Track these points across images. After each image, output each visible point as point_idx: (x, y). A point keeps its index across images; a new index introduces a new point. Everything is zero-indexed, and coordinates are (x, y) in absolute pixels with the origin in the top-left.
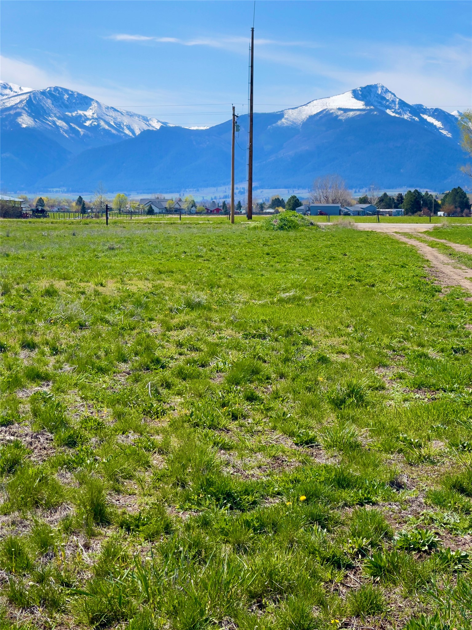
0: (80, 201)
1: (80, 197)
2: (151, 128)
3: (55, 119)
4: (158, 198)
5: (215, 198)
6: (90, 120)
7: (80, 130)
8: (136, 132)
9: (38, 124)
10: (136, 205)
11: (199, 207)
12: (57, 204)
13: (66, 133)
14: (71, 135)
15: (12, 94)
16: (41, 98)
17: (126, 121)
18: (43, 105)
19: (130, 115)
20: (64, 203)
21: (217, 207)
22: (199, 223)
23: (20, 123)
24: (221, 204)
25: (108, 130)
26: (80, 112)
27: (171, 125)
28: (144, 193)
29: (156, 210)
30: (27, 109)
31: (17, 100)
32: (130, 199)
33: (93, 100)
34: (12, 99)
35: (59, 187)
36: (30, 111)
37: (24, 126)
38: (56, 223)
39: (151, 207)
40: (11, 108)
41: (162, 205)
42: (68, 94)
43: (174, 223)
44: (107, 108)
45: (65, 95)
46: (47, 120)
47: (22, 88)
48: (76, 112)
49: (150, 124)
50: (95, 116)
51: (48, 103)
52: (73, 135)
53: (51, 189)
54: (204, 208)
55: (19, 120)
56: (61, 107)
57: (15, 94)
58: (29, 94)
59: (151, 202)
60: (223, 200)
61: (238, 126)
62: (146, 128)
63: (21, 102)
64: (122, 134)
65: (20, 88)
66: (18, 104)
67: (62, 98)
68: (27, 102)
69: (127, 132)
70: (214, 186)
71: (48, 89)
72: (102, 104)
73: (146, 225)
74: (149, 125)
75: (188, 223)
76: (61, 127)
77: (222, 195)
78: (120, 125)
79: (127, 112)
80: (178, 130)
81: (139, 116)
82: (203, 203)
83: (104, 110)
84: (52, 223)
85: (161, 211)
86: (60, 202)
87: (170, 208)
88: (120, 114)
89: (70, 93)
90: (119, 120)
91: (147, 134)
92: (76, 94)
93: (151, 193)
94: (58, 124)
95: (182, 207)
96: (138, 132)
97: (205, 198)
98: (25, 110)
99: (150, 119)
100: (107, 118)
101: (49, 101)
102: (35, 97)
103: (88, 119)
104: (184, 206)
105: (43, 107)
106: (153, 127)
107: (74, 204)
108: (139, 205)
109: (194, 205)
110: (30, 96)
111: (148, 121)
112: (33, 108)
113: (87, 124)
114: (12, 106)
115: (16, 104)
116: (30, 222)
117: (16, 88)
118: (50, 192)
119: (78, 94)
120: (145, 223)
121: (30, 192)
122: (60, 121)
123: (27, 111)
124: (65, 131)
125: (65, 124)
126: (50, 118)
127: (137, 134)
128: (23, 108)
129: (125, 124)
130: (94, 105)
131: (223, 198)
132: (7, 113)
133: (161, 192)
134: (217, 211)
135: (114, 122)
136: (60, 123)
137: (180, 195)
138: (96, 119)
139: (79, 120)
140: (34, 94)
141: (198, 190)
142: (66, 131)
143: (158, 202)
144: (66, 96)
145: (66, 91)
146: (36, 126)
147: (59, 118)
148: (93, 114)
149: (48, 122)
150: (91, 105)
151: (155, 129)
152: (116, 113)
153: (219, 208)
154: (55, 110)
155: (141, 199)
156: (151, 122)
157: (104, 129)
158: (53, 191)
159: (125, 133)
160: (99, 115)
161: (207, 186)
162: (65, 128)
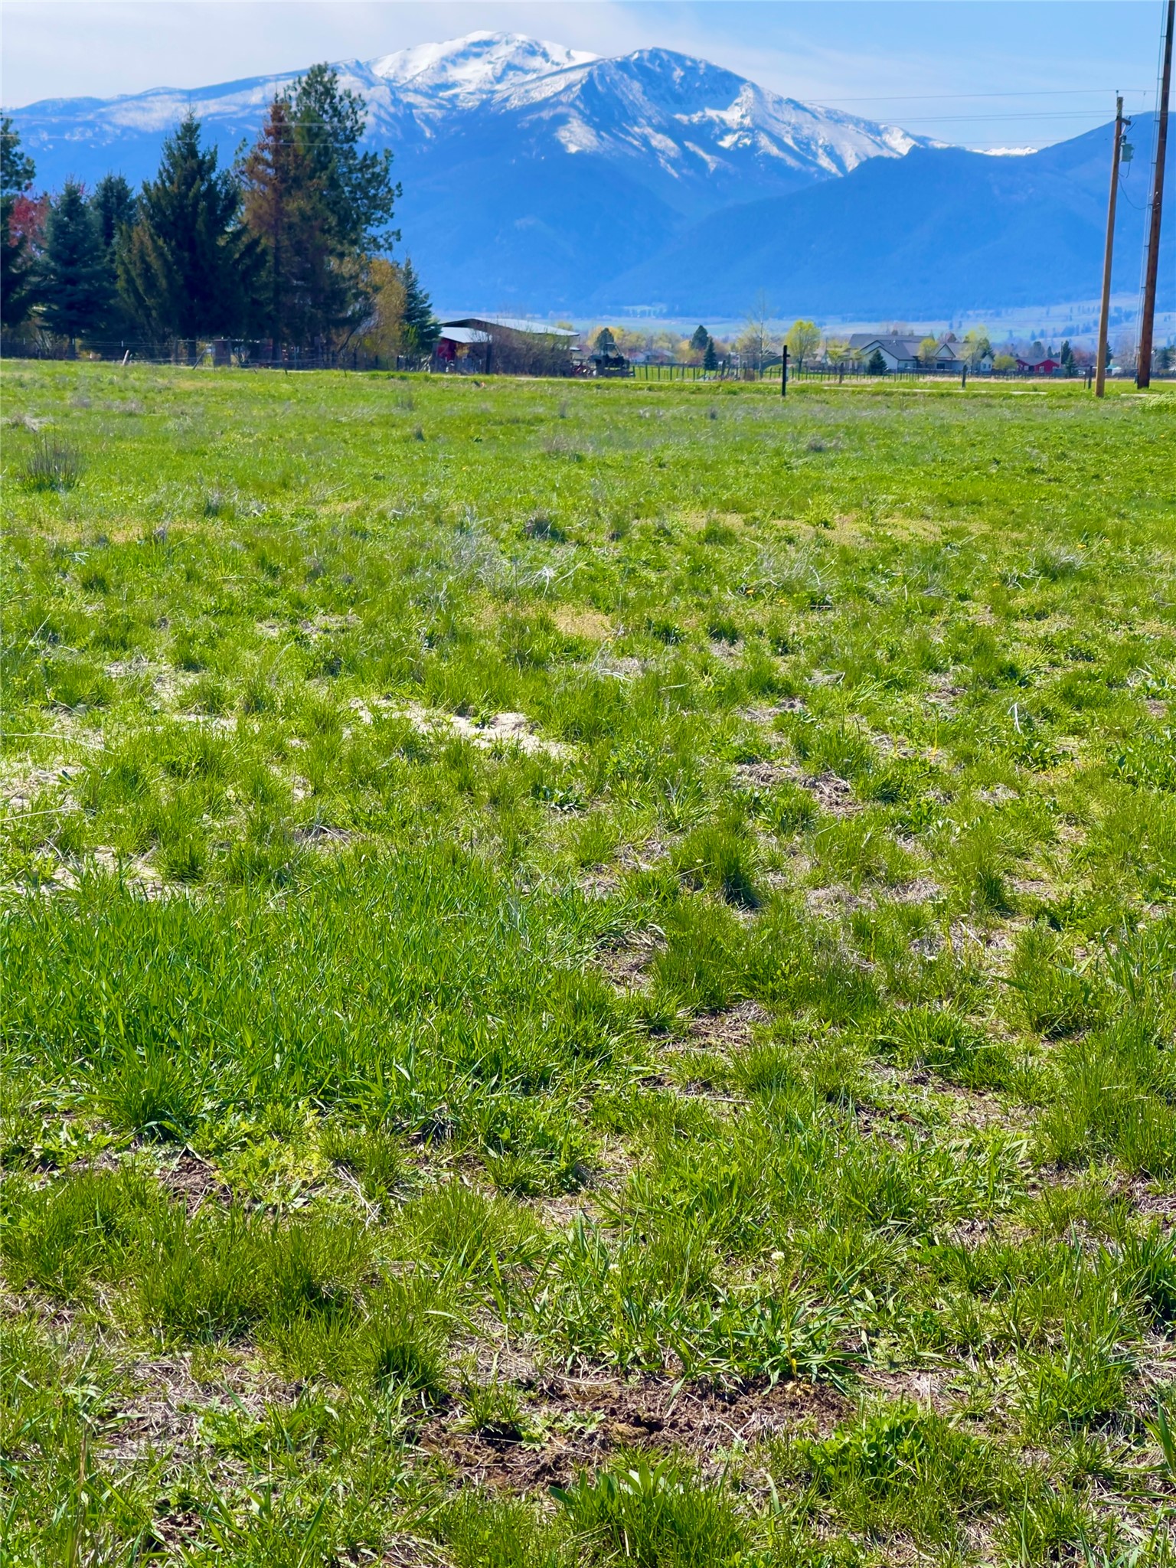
0: (701, 338)
1: (701, 327)
2: (885, 153)
3: (648, 131)
4: (895, 333)
5: (1042, 334)
6: (735, 132)
7: (707, 157)
8: (847, 164)
9: (605, 144)
10: (840, 351)
11: (1000, 358)
12: (643, 344)
13: (673, 166)
14: (685, 171)
15: (548, 68)
16: (616, 78)
17: (824, 134)
18: (620, 96)
19: (836, 119)
20: (661, 343)
21: (1046, 357)
22: (1011, 396)
23: (563, 141)
24: (1058, 350)
25: (777, 158)
26: (712, 113)
27: (939, 145)
28: (860, 320)
29: (891, 363)
30: (582, 106)
31: (559, 83)
32: (827, 333)
33: (742, 81)
34: (548, 80)
35: (650, 304)
36: (588, 112)
37: (573, 149)
38: (661, 388)
39: (878, 356)
40: (545, 103)
41: (906, 351)
42: (684, 68)
43: (949, 395)
44: (779, 102)
45: (674, 69)
46: (628, 133)
47: (572, 53)
48: (700, 114)
49: (884, 143)
50: (747, 121)
51: (634, 91)
52: (691, 173)
53: (631, 308)
54: (1013, 360)
55: (563, 135)
56: (665, 100)
57: (555, 68)
58: (588, 69)
59: (879, 342)
60: (1064, 340)
61: (1129, 148)
62: (873, 152)
63: (568, 88)
64: (813, 169)
65: (568, 54)
66: (560, 93)
67: (668, 78)
68: (584, 89)
69: (825, 162)
70: (1041, 302)
71: (636, 56)
72: (765, 92)
73: (879, 398)
74: (884, 145)
75: (985, 395)
76: (663, 153)
77: (1061, 326)
78: (808, 145)
79: (828, 112)
80: (956, 158)
81: (857, 122)
82: (1011, 348)
83: (770, 106)
84: (650, 389)
85: (902, 365)
86: (651, 341)
87: (928, 358)
88: (808, 115)
89: (689, 63)
90: (806, 132)
91: (877, 169)
92: (702, 66)
93: (877, 320)
94: (654, 143)
95: (958, 357)
96: (852, 163)
97: (1015, 334)
98: (576, 108)
99: (886, 129)
100: (777, 128)
101: (636, 86)
102: (602, 76)
103: (728, 131)
104: (964, 354)
105: (620, 102)
106: (892, 149)
107: (685, 345)
108: (848, 350)
109: (987, 352)
110: (590, 75)
111: (879, 133)
112: (596, 102)
113: (727, 142)
114: (547, 100)
115: (556, 94)
116: (598, 386)
117: (557, 53)
118: (627, 314)
119: (709, 67)
120: (877, 394)
121: (579, 315)
122: (660, 137)
123: (581, 112)
124: (670, 161)
125: (671, 144)
126: (636, 129)
127: (850, 169)
128: (572, 105)
129: (820, 142)
130: (747, 94)
131: (1063, 335)
132: (534, 117)
133: (904, 318)
134: (1048, 368)
135: (794, 139)
136: (660, 141)
137: (951, 326)
138: (749, 130)
139: (707, 134)
140: (600, 67)
141: (998, 314)
142: (673, 163)
143: (897, 342)
144: (678, 73)
145: (679, 59)
146: (601, 150)
147: (659, 129)
148: (743, 117)
149: (630, 139)
150: (737, 94)
151: (895, 156)
152: (801, 114)
153: (1054, 360)
154: (650, 109)
155: (854, 336)
156: (886, 138)
157: (768, 157)
158: (635, 314)
159: (819, 167)
160: (759, 121)
161: (1022, 303)
162: (672, 154)
